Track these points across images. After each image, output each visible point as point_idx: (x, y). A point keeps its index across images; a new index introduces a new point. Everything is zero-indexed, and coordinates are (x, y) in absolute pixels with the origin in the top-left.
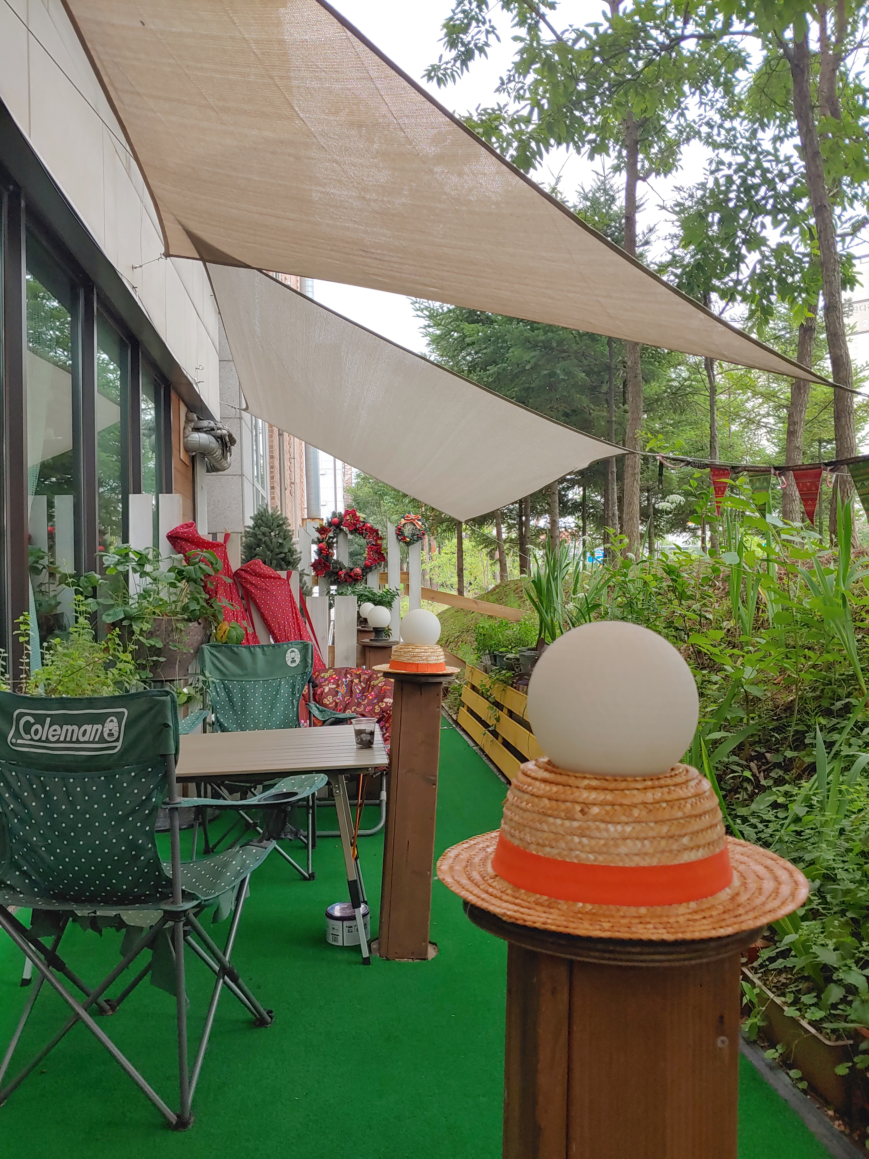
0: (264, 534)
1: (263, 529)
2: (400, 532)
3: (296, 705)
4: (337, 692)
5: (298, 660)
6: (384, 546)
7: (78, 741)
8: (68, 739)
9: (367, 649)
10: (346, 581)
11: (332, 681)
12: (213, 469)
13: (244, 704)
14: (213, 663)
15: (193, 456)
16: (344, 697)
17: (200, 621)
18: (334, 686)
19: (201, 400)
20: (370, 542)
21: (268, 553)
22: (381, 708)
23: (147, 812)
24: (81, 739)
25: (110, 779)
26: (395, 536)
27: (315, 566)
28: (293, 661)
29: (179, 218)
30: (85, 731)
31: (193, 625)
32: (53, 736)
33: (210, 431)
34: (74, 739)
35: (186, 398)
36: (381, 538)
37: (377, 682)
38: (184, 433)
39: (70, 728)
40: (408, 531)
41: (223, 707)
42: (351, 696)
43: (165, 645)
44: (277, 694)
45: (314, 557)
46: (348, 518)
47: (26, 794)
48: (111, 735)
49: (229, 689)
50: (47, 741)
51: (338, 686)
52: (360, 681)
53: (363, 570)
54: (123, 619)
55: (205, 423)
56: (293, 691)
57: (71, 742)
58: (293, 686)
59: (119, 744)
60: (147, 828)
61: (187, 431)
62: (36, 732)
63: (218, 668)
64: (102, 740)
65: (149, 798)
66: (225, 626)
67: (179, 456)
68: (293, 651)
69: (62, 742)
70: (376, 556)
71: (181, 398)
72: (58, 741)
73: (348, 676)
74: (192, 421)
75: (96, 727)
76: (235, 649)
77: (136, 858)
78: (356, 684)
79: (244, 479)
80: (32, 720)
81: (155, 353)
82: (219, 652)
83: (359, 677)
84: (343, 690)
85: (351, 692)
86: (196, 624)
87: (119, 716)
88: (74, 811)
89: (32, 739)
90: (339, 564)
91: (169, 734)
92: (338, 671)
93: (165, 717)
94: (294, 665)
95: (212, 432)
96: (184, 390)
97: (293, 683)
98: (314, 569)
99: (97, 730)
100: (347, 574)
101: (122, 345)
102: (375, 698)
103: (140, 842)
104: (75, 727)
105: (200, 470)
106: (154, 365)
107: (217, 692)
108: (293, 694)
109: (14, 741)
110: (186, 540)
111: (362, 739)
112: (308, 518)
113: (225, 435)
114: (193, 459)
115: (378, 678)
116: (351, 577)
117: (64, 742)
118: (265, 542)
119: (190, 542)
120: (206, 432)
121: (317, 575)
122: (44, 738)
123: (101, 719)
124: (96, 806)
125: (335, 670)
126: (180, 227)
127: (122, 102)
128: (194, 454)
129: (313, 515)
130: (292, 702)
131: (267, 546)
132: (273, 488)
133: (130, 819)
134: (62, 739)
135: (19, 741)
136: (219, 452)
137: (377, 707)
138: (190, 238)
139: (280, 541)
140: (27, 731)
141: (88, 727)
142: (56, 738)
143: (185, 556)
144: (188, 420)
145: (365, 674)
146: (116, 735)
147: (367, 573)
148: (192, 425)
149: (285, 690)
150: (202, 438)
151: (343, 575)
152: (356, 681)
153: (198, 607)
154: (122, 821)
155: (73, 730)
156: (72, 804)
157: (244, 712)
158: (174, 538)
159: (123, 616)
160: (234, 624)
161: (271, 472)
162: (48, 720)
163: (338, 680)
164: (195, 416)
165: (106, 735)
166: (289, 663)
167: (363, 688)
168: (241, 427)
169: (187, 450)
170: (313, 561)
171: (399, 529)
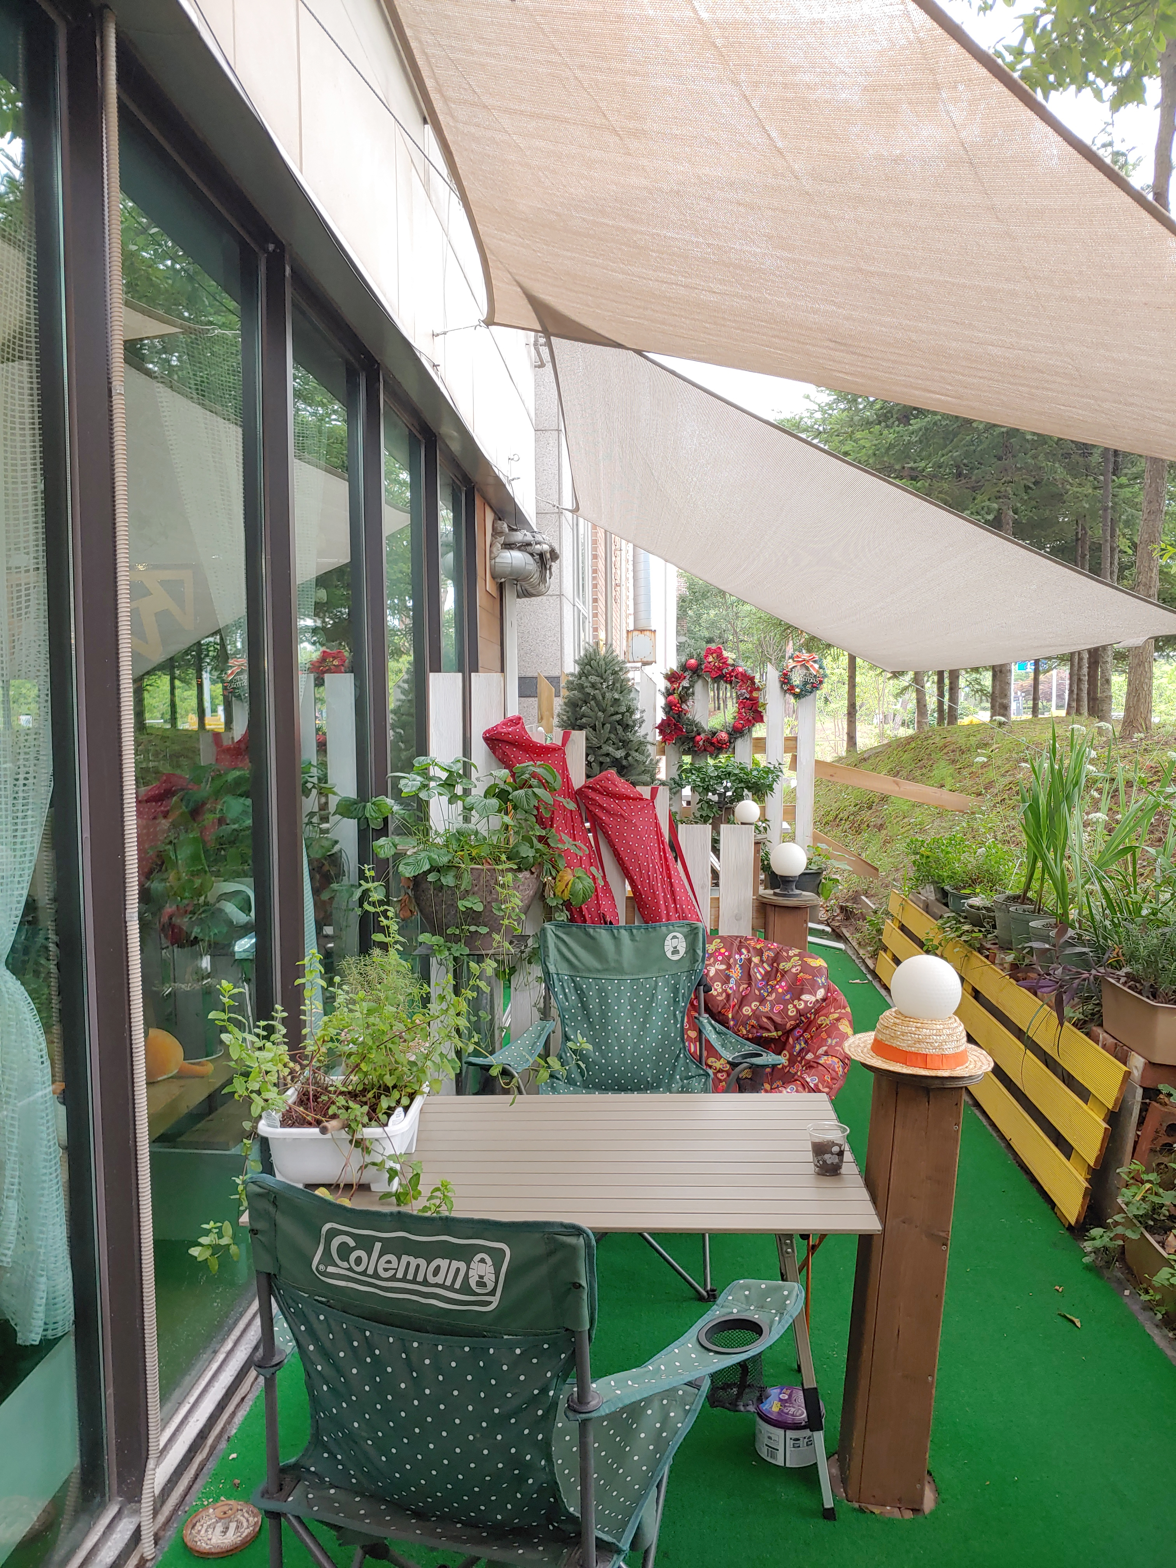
0: (593, 686)
1: (593, 679)
2: (785, 680)
3: (679, 1019)
4: (728, 978)
5: (682, 950)
6: (761, 701)
7: (425, 1283)
8: (410, 1277)
9: (770, 912)
10: (705, 750)
11: (720, 958)
12: (526, 594)
13: (604, 1014)
14: (559, 951)
15: (501, 583)
16: (738, 985)
17: (533, 870)
18: (723, 967)
19: (515, 504)
20: (742, 695)
21: (600, 714)
22: (798, 1010)
23: (540, 1412)
24: (431, 1279)
25: (479, 1352)
26: (777, 685)
27: (662, 728)
28: (675, 952)
29: (517, 278)
30: (438, 1268)
31: (524, 875)
32: (386, 1270)
33: (524, 546)
34: (420, 1278)
35: (494, 502)
36: (758, 689)
37: (789, 965)
38: (491, 552)
39: (414, 1262)
40: (797, 679)
41: (573, 1017)
42: (750, 985)
43: (485, 906)
44: (652, 1001)
45: (660, 716)
46: (710, 659)
47: (342, 1354)
48: (481, 1284)
49: (582, 990)
50: (376, 1275)
51: (729, 967)
52: (762, 961)
53: (730, 734)
54: (429, 871)
55: (520, 536)
56: (675, 998)
57: (414, 1281)
58: (676, 991)
59: (495, 1300)
60: (540, 1437)
61: (494, 549)
62: (358, 1261)
63: (568, 960)
64: (466, 1288)
65: (544, 1391)
66: (568, 876)
67: (485, 586)
68: (674, 937)
69: (399, 1280)
70: (750, 715)
71: (487, 502)
72: (393, 1278)
73: (744, 950)
74: (501, 533)
75: (455, 1264)
76: (591, 931)
77: (521, 1480)
78: (756, 966)
79: (564, 600)
80: (352, 1243)
81: (455, 447)
82: (567, 934)
83: (760, 953)
84: (736, 973)
85: (748, 977)
86: (527, 874)
87: (497, 1256)
88: (421, 1396)
89: (350, 1269)
90: (696, 725)
91: (581, 1298)
92: (728, 941)
93: (576, 1273)
94: (676, 958)
95: (529, 548)
96: (491, 492)
97: (675, 985)
98: (661, 732)
99: (458, 1270)
100: (707, 740)
101: (413, 444)
102: (787, 992)
103: (528, 1457)
104: (422, 1262)
105: (510, 598)
106: (454, 462)
107: (565, 994)
108: (676, 1002)
109: (322, 1267)
110: (512, 743)
111: (825, 1162)
112: (635, 630)
113: (546, 552)
114: (501, 587)
115: (789, 958)
116: (712, 744)
117: (404, 1280)
118: (594, 698)
119: (515, 746)
120: (519, 549)
121: (664, 741)
122: (370, 1271)
123: (465, 1254)
124: (456, 1393)
125: (723, 939)
126: (519, 290)
127: (452, 117)
128: (503, 580)
129: (642, 625)
130: (675, 1015)
131: (598, 704)
132: (595, 600)
133: (513, 1421)
134: (400, 1275)
135: (331, 1269)
136: (537, 575)
137: (790, 1006)
138: (532, 305)
139: (617, 696)
140: (344, 1256)
141: (443, 1263)
142: (390, 1273)
143: (511, 771)
144: (496, 533)
145: (770, 949)
146: (490, 1286)
147: (736, 738)
148: (502, 539)
149: (663, 995)
150: (516, 558)
151: (701, 743)
152: (756, 960)
153: (531, 853)
154: (499, 1422)
155: (418, 1266)
156: (417, 1385)
157: (604, 1027)
158: (493, 740)
159: (427, 867)
160: (580, 872)
161: (594, 578)
162: (378, 1246)
163: (729, 957)
164: (505, 525)
165: (473, 1283)
166: (669, 954)
167: (767, 972)
168: (560, 526)
169: (493, 577)
170: (659, 721)
171: (785, 675)
